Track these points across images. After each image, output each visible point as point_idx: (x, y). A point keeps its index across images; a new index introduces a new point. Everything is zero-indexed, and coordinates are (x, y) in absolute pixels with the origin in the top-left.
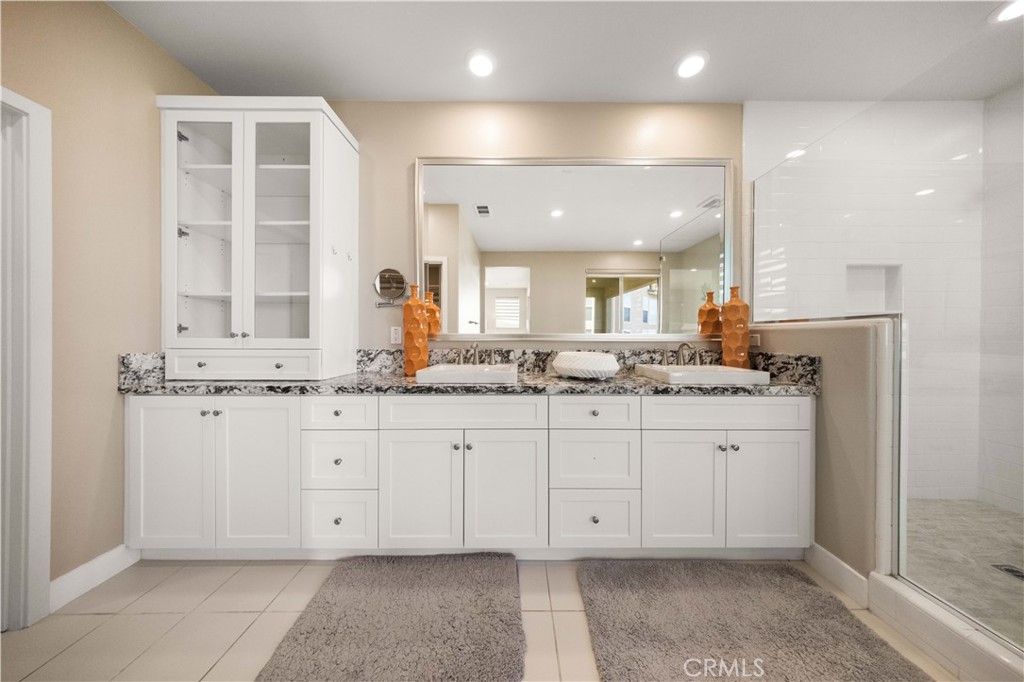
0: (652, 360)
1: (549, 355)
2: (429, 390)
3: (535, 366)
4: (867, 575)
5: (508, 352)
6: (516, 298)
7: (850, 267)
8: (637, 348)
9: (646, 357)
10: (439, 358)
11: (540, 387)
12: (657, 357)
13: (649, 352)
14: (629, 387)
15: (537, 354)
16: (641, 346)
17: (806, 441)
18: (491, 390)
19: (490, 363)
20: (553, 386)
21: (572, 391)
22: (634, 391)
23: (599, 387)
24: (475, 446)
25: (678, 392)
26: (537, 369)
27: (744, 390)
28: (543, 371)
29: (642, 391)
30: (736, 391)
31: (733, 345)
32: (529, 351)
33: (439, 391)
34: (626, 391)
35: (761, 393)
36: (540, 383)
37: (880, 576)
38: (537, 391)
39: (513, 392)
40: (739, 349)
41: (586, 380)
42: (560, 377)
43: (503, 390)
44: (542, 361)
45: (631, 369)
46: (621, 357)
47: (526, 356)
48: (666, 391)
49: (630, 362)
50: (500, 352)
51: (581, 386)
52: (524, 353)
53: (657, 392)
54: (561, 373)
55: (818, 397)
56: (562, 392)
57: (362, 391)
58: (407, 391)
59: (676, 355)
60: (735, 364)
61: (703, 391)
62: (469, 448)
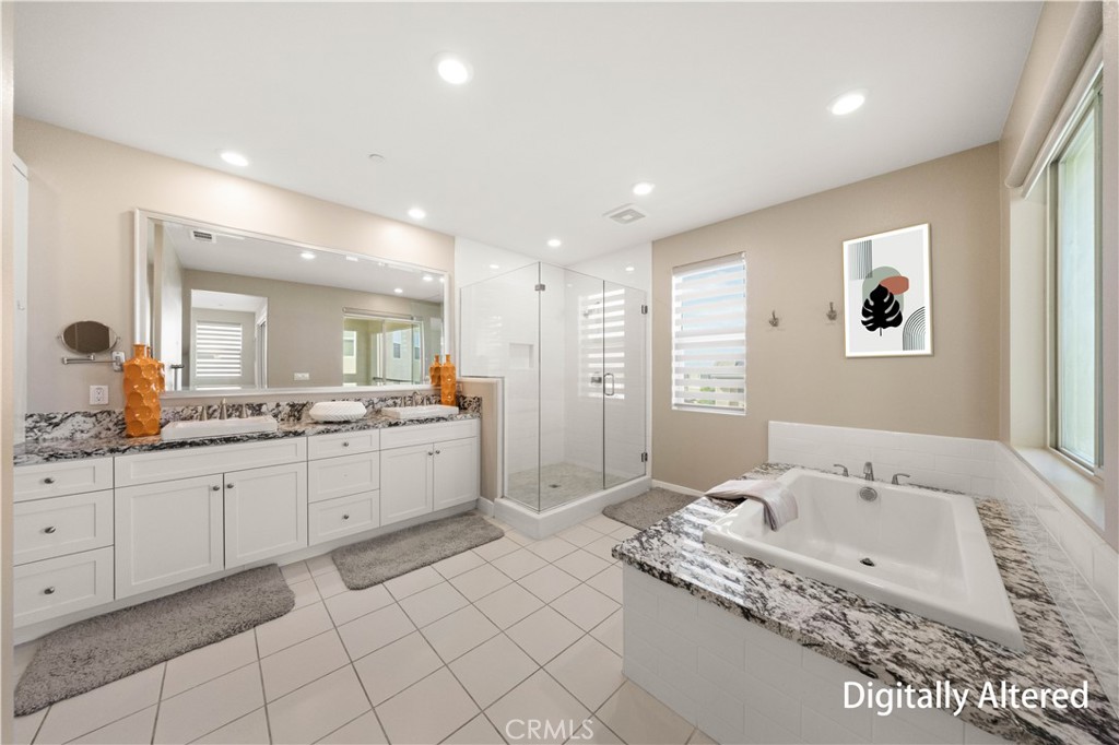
0: (395, 404)
1: (304, 405)
2: (182, 444)
3: (290, 416)
4: (493, 501)
5: (260, 405)
6: (238, 324)
7: (511, 344)
8: (383, 396)
9: (390, 402)
10: (170, 415)
11: (300, 431)
12: (398, 401)
13: (392, 398)
14: (371, 424)
15: (293, 406)
16: (388, 394)
17: (475, 443)
18: (252, 438)
19: (240, 416)
20: (310, 430)
21: (328, 432)
22: (375, 427)
23: (349, 426)
24: (236, 485)
25: (404, 424)
26: (292, 418)
27: (443, 418)
28: (299, 419)
29: (380, 426)
30: (439, 419)
31: (447, 392)
32: (283, 404)
33: (193, 444)
34: (369, 427)
35: (452, 419)
36: (298, 428)
37: (498, 500)
38: (296, 434)
39: (275, 437)
40: (449, 394)
41: (339, 423)
42: (316, 423)
43: (265, 437)
44: (297, 411)
45: (378, 412)
46: (370, 404)
47: (280, 408)
48: (396, 424)
49: (378, 407)
50: (250, 406)
51: (335, 427)
52: (278, 405)
53: (390, 425)
54: (316, 419)
55: (481, 417)
56: (319, 433)
57: (89, 454)
58: (153, 448)
59: (411, 399)
60: (447, 403)
61: (419, 421)
62: (230, 487)
